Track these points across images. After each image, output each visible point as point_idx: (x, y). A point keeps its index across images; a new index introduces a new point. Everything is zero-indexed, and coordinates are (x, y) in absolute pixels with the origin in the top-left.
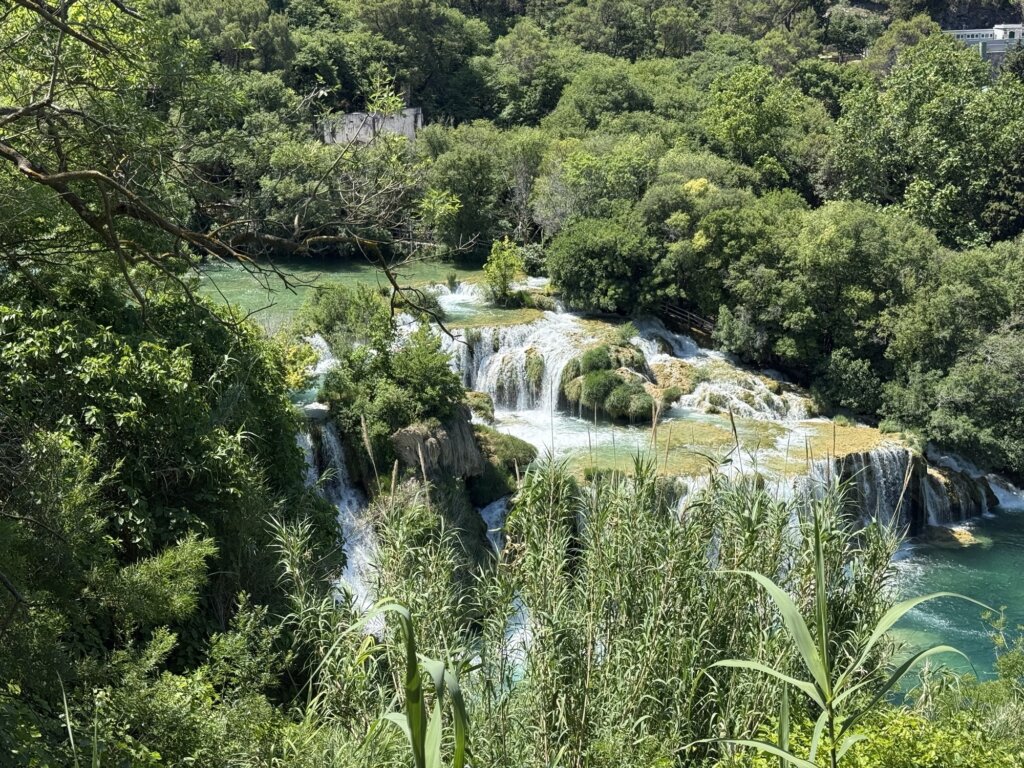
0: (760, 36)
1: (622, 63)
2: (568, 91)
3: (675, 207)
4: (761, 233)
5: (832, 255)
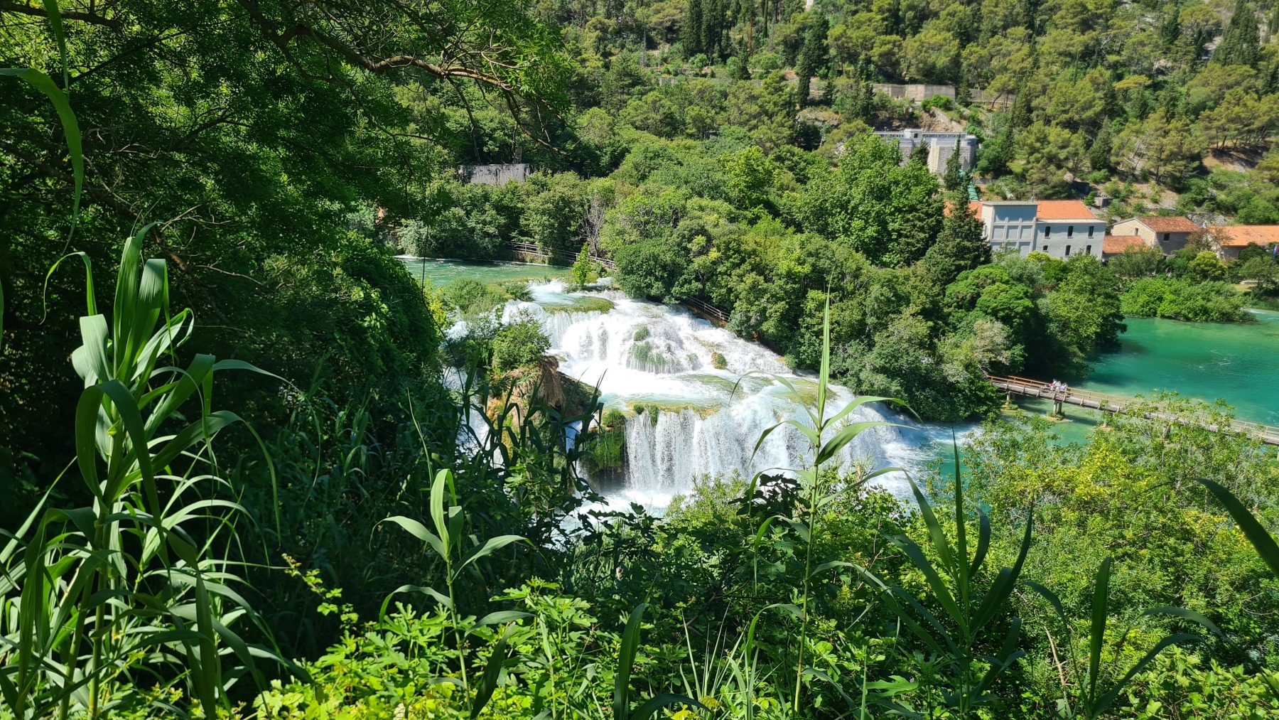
3: (697, 233)
4: (754, 251)
5: (800, 267)
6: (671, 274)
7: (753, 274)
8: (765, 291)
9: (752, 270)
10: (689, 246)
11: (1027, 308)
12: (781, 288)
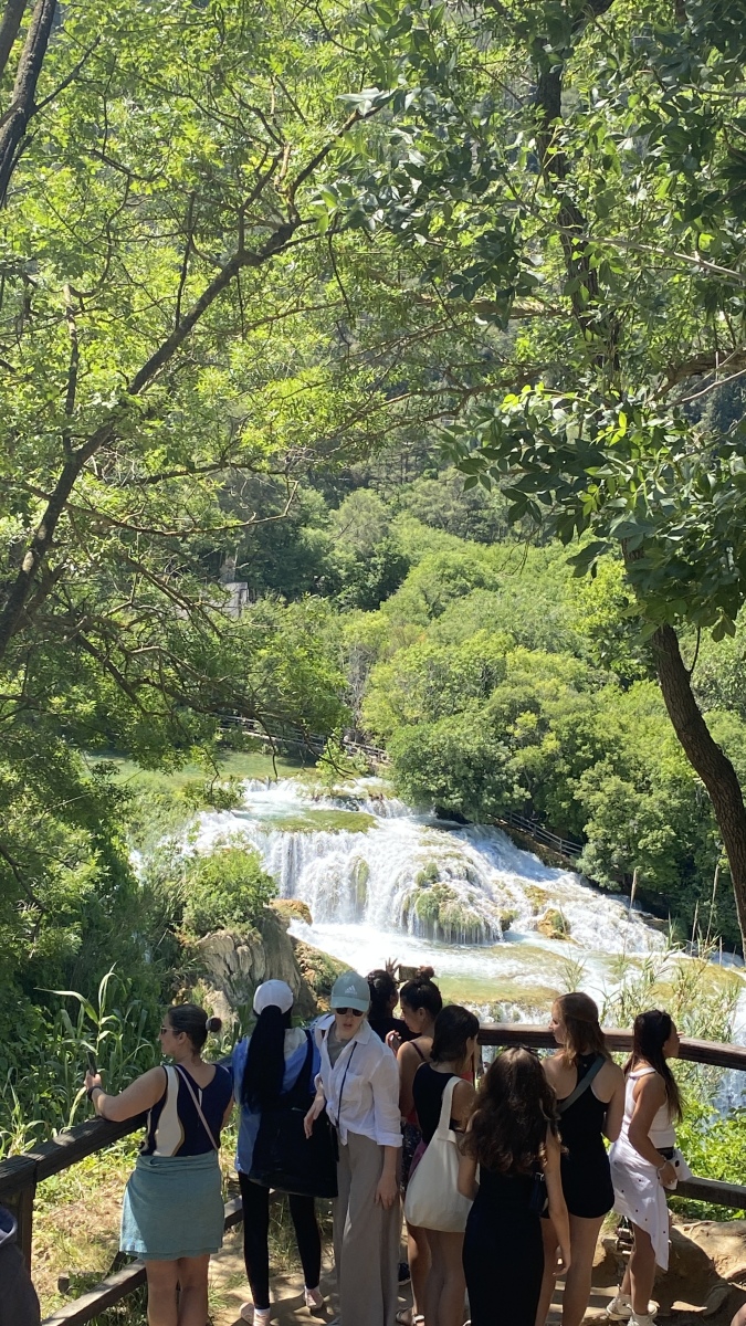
1: (473, 547)
2: (415, 574)
3: (524, 708)
7: (616, 779)
8: (635, 807)
9: (615, 772)
10: (510, 729)
12: (661, 802)
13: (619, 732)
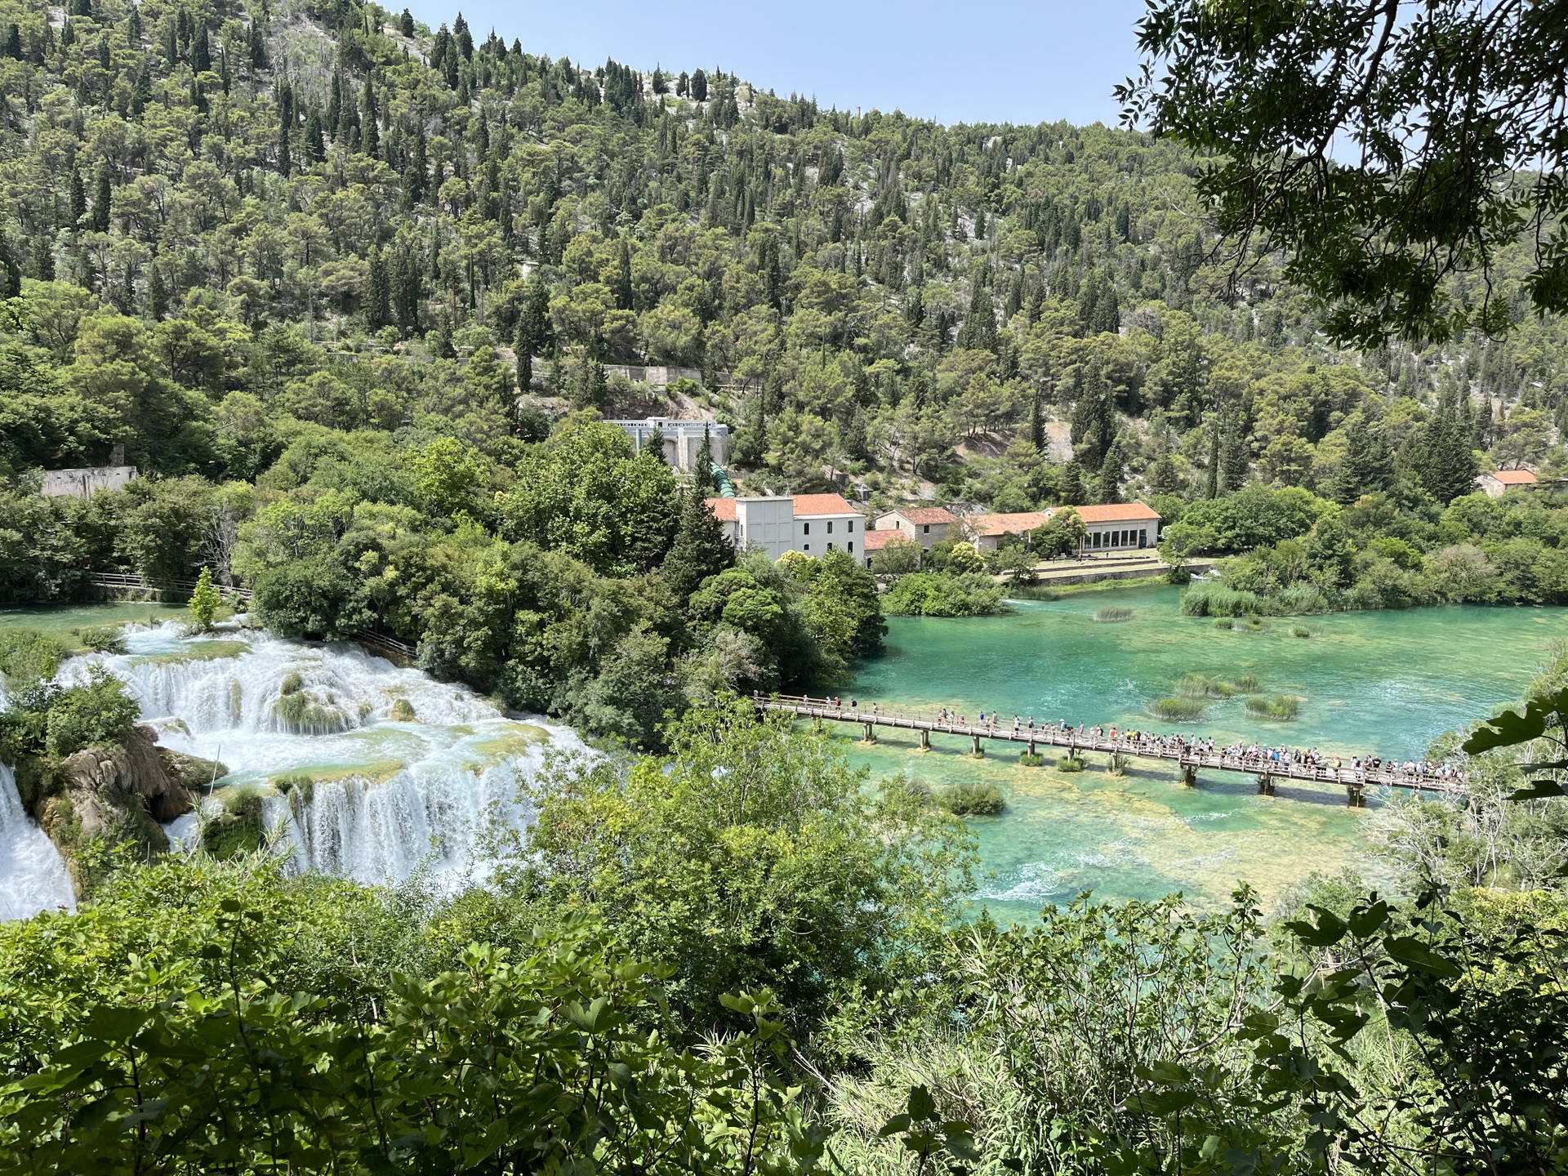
0: (461, 415)
1: (337, 433)
2: (286, 455)
3: (366, 548)
4: (444, 567)
5: (503, 585)
6: (333, 601)
7: (444, 596)
8: (461, 615)
9: (443, 591)
10: (357, 565)
11: (775, 614)
12: (480, 609)
13: (445, 560)
